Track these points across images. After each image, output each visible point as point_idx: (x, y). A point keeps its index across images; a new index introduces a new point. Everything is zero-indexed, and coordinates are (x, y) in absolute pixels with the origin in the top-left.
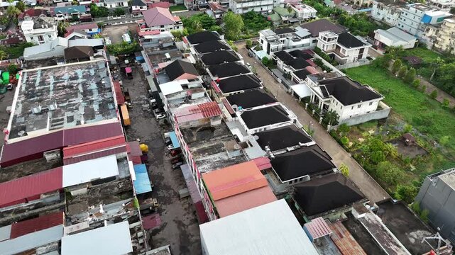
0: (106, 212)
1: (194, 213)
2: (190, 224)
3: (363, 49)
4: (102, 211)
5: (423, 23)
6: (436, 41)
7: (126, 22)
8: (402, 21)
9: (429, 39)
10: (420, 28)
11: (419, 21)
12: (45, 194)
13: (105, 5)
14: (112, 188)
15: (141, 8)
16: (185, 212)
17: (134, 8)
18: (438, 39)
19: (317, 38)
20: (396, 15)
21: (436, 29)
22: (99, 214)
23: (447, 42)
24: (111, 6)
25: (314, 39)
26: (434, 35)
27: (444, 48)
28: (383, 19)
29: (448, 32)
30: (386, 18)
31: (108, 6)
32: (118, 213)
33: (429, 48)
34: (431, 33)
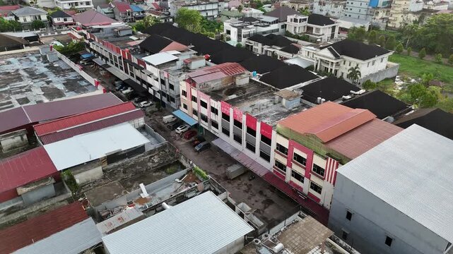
0: (154, 195)
1: (261, 193)
2: (265, 208)
3: (335, 26)
4: (145, 195)
5: (370, 7)
6: (388, 21)
7: (50, 34)
8: (349, 10)
9: (381, 21)
10: (369, 13)
11: (367, 7)
12: (25, 186)
13: (17, 18)
14: (143, 163)
15: (65, 20)
16: (248, 195)
17: (55, 20)
18: (390, 18)
19: (286, 23)
20: (340, 8)
21: (386, 10)
22: (142, 201)
23: (400, 19)
24: (25, 20)
25: (282, 24)
26: (384, 16)
27: (398, 26)
28: (327, 14)
29: (399, 9)
30: (330, 13)
31: (21, 20)
32: (176, 191)
33: (382, 29)
34: (382, 14)
